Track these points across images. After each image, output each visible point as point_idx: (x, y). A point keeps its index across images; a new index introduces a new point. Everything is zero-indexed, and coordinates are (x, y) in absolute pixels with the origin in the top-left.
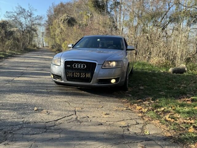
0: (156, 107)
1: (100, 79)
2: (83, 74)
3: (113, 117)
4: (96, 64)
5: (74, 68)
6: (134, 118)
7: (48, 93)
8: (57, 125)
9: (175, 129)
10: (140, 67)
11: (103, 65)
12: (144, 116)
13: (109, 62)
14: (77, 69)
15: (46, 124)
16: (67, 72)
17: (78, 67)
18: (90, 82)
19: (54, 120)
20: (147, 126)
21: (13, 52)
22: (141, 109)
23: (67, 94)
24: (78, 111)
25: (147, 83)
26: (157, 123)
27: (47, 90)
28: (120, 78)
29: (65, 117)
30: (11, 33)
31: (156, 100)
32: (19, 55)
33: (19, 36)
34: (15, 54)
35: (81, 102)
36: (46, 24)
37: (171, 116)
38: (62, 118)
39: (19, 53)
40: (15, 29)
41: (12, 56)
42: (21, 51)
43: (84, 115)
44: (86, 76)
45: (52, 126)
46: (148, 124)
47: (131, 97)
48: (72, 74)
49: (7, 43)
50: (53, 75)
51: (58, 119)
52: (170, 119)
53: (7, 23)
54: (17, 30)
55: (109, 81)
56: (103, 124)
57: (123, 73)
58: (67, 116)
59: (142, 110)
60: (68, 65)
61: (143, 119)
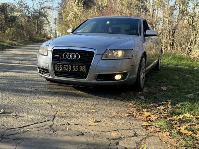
0: (172, 114)
1: (99, 74)
2: (75, 67)
3: (104, 125)
4: (93, 53)
5: (65, 59)
6: (134, 128)
7: (31, 92)
8: (20, 133)
9: (188, 145)
10: (175, 62)
11: (103, 54)
12: (150, 126)
13: (113, 51)
14: (68, 59)
15: (7, 131)
16: (55, 64)
17: (69, 57)
18: (85, 79)
19: (20, 126)
20: (148, 140)
21: (14, 43)
22: (150, 116)
23: (55, 94)
24: (59, 116)
25: (174, 82)
26: (165, 135)
27: (32, 88)
28: (128, 74)
29: (36, 123)
30: (14, 19)
31: (177, 105)
32: (21, 46)
33: (24, 23)
34: (15, 45)
35: (69, 105)
36: (58, 7)
37: (189, 127)
38: (31, 124)
39: (20, 44)
40: (18, 14)
41: (11, 47)
42: (25, 41)
43: (64, 121)
44: (79, 69)
45: (13, 135)
46: (150, 137)
47: (142, 99)
48: (61, 67)
49: (7, 32)
50: (39, 68)
51: (25, 125)
52: (186, 131)
53: (7, 5)
54: (21, 15)
55: (111, 77)
56: (85, 134)
57: (133, 66)
58: (39, 122)
59: (150, 118)
60: (58, 55)
61: (147, 130)
